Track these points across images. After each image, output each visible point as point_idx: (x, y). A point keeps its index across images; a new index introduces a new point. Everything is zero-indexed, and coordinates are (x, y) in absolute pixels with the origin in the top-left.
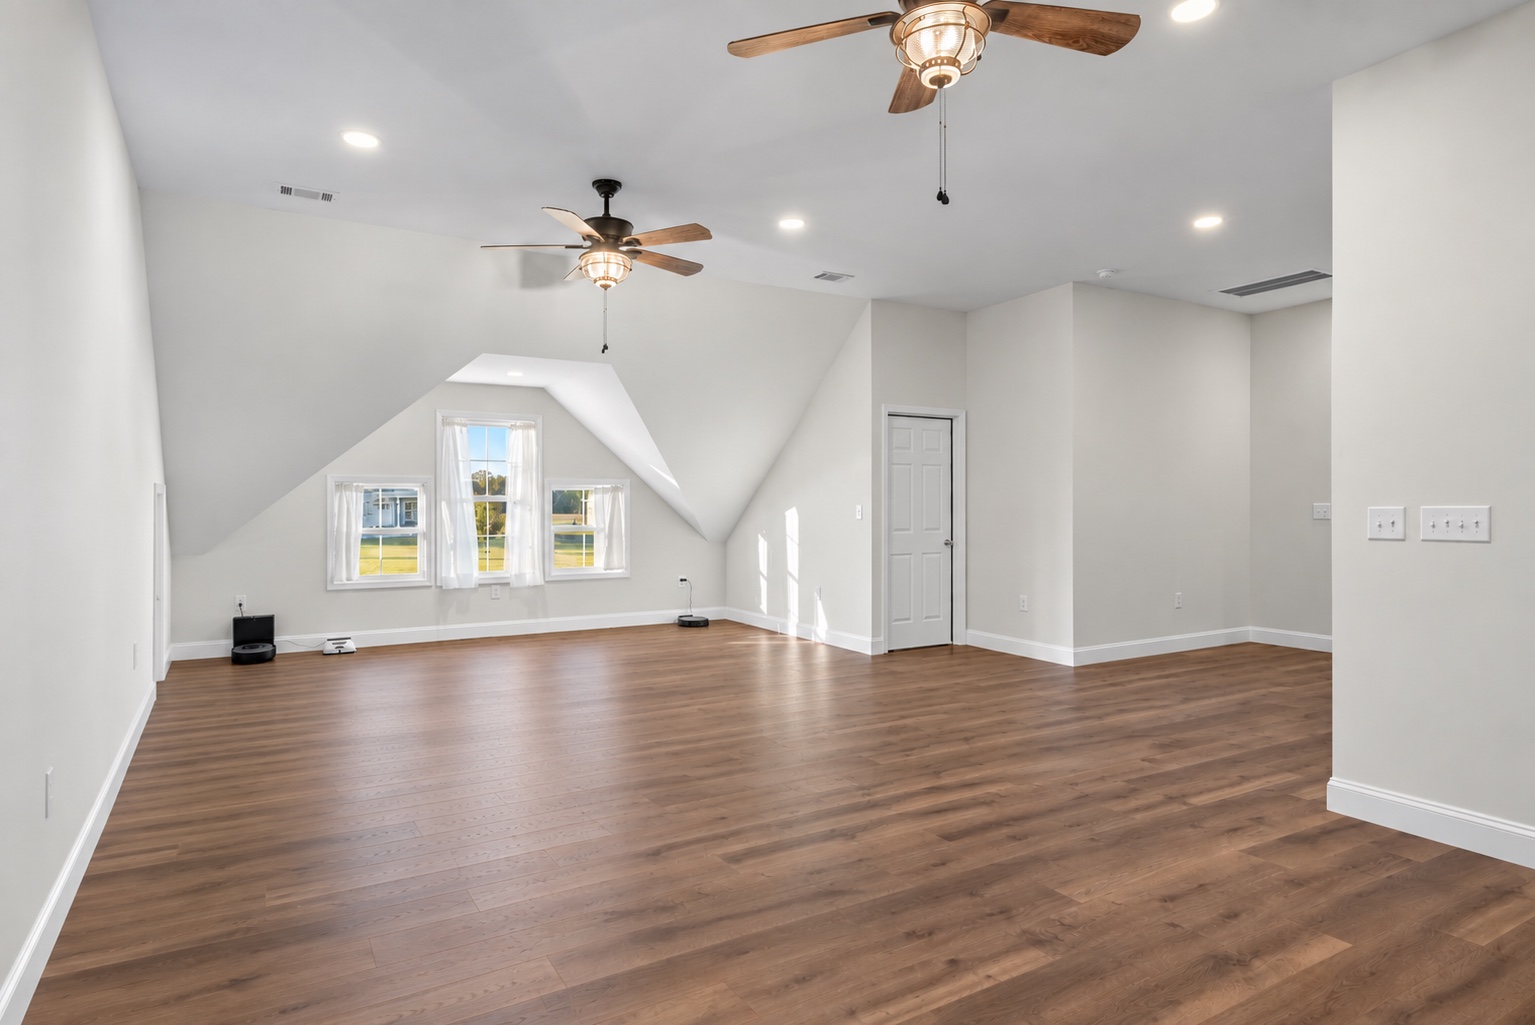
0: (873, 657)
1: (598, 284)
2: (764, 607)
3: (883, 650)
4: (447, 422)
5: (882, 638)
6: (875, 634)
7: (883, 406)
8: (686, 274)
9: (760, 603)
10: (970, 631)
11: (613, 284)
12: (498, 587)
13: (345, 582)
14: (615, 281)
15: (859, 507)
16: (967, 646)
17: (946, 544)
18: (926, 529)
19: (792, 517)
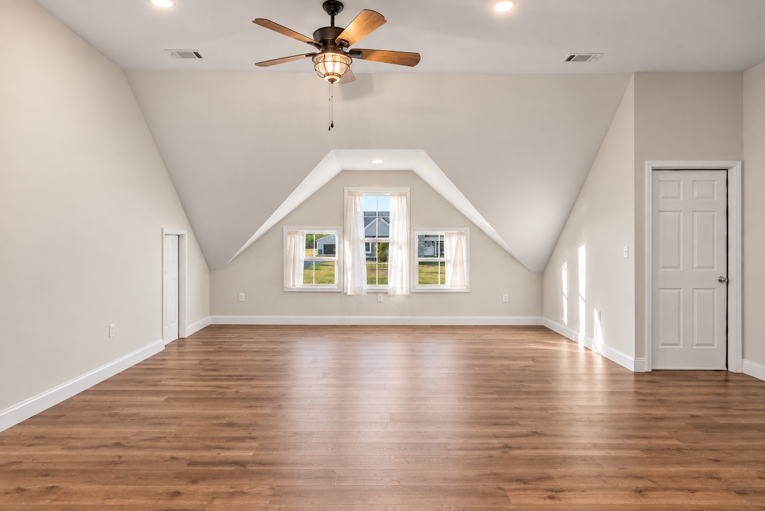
0: (636, 374)
1: (327, 78)
2: (565, 319)
3: (647, 368)
4: (352, 194)
5: (645, 359)
6: (639, 353)
7: (646, 161)
8: (413, 66)
9: (562, 316)
10: (745, 361)
11: (338, 79)
12: (382, 295)
13: (291, 287)
14: (340, 76)
15: (625, 249)
16: (742, 374)
17: (720, 281)
18: (698, 267)
19: (582, 252)
